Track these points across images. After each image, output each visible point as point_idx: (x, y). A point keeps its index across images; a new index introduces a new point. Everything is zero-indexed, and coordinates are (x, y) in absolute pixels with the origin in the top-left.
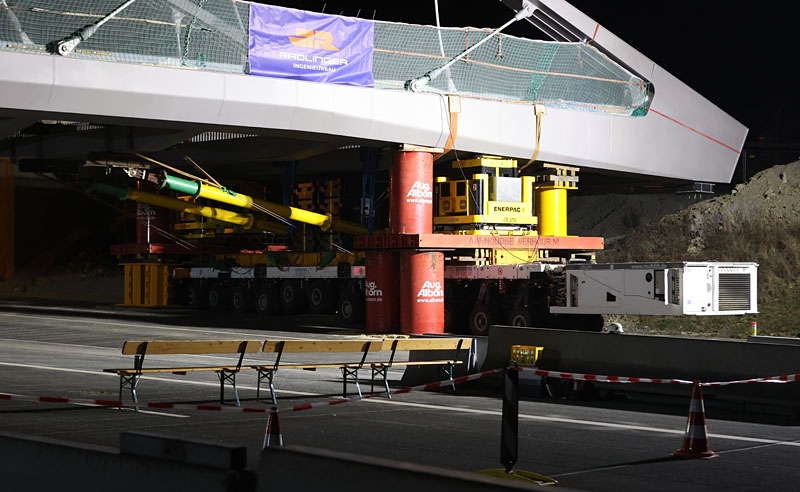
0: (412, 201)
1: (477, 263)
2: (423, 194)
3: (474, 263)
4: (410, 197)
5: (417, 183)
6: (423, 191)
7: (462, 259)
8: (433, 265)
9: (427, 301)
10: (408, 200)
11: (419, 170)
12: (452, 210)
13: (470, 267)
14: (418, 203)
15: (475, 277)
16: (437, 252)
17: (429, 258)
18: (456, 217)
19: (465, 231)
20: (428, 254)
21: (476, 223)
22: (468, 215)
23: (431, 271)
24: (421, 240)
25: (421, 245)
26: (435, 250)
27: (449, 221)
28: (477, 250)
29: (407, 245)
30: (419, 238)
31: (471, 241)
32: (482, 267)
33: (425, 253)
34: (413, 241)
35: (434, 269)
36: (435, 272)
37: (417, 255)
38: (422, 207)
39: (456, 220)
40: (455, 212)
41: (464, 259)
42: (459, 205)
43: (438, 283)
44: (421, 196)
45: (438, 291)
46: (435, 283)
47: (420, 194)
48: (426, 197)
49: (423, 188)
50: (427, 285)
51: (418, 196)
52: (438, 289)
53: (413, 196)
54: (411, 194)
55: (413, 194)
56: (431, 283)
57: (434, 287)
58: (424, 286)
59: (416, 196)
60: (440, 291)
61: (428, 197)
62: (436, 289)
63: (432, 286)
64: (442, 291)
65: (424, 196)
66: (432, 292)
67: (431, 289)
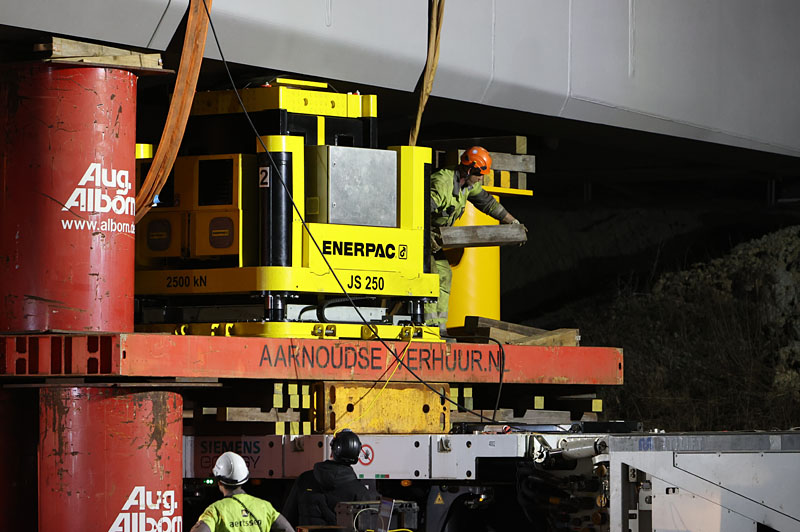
0: (79, 225)
1: (280, 430)
2: (111, 205)
3: (270, 427)
4: (75, 213)
5: (93, 166)
6: (112, 193)
7: (234, 414)
8: (157, 435)
10: (66, 225)
11: (100, 128)
12: (183, 250)
13: (253, 439)
14: (97, 233)
15: (271, 473)
16: (168, 394)
17: (144, 410)
18: (197, 273)
19: (231, 325)
20: (141, 399)
21: (267, 292)
22: (241, 265)
23: (149, 452)
24: (124, 353)
25: (124, 368)
26: (163, 385)
27: (168, 286)
28: (278, 387)
29: (74, 370)
30: (118, 346)
31: (266, 356)
32: (292, 439)
33: (132, 396)
34: (97, 355)
35: (159, 447)
36: (160, 458)
37: (108, 402)
38: (108, 246)
39: (196, 282)
40: (192, 257)
41: (239, 414)
42: (210, 235)
43: (171, 493)
44: (106, 210)
45: (171, 518)
46: (159, 493)
47: (104, 204)
48: (120, 212)
49: (112, 184)
50: (138, 498)
51: (99, 209)
52: (171, 513)
53: (83, 209)
54: (77, 204)
55: (83, 202)
56: (149, 494)
57: (157, 507)
58: (131, 502)
59: (90, 209)
60: (175, 519)
61: (127, 213)
62: (165, 513)
63: (154, 502)
64: (180, 519)
65: (115, 209)
66: (151, 521)
67: (149, 513)
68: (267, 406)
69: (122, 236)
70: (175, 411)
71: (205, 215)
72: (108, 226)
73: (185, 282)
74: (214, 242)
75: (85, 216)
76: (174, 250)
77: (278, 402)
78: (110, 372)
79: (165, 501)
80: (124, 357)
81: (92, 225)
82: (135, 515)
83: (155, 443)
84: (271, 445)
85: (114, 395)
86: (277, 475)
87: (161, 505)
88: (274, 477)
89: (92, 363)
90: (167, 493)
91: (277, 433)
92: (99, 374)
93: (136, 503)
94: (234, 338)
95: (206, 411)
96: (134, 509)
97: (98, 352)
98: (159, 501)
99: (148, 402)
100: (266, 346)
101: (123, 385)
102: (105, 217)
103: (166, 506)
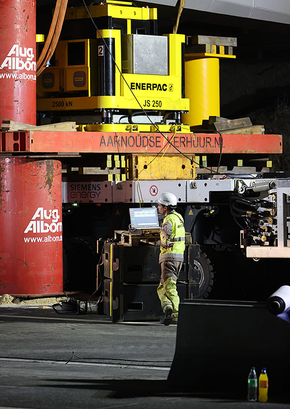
0: (8, 76)
1: (110, 179)
2: (24, 65)
3: (105, 177)
4: (6, 70)
5: (15, 46)
6: (25, 60)
7: (87, 171)
8: (49, 182)
9: (40, 240)
10: (2, 76)
11: (18, 27)
12: (60, 88)
13: (97, 183)
14: (17, 80)
15: (106, 200)
16: (54, 161)
17: (43, 169)
18: (68, 100)
19: (85, 126)
20: (41, 164)
21: (103, 109)
22: (90, 96)
23: (45, 190)
24: (32, 140)
25: (32, 148)
26: (52, 156)
27: (53, 106)
28: (109, 157)
29: (6, 150)
30: (29, 137)
31: (103, 141)
32: (116, 183)
33: (36, 162)
34: (18, 142)
35: (50, 188)
36: (50, 193)
37: (24, 165)
38: (23, 86)
39: (67, 104)
40: (65, 91)
41: (90, 170)
42: (74, 80)
43: (56, 211)
44: (22, 68)
45: (56, 223)
46: (50, 211)
47: (20, 65)
48: (28, 69)
49: (25, 55)
50: (40, 213)
51: (18, 68)
52: (57, 221)
53: (10, 68)
54: (7, 66)
55: (10, 64)
56: (45, 211)
57: (49, 218)
58: (36, 215)
59: (14, 68)
60: (58, 224)
61: (32, 70)
62: (53, 221)
63: (48, 215)
64: (61, 224)
65: (26, 68)
66: (46, 225)
67: (45, 221)
68: (103, 167)
69: (30, 82)
70: (58, 169)
71: (71, 70)
72: (23, 76)
73: (62, 104)
74: (76, 84)
75: (11, 71)
76: (56, 89)
77: (109, 164)
78: (25, 150)
79: (53, 215)
80: (32, 143)
81: (14, 76)
82: (38, 222)
83: (48, 185)
84: (106, 186)
85: (27, 162)
86: (109, 201)
87: (51, 217)
88: (107, 202)
89: (16, 146)
90: (55, 211)
91: (109, 180)
92: (19, 151)
93: (39, 216)
94: (87, 132)
95: (73, 169)
96: (38, 219)
97: (19, 140)
98: (50, 215)
99: (44, 165)
100: (103, 136)
101: (31, 157)
102: (21, 72)
103: (54, 217)
